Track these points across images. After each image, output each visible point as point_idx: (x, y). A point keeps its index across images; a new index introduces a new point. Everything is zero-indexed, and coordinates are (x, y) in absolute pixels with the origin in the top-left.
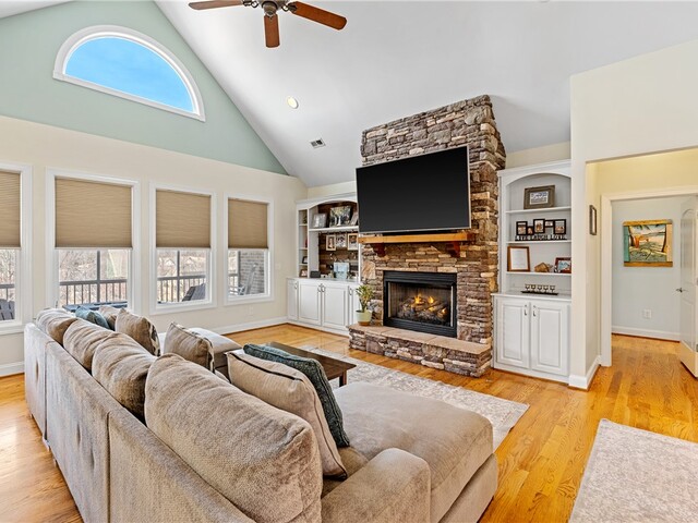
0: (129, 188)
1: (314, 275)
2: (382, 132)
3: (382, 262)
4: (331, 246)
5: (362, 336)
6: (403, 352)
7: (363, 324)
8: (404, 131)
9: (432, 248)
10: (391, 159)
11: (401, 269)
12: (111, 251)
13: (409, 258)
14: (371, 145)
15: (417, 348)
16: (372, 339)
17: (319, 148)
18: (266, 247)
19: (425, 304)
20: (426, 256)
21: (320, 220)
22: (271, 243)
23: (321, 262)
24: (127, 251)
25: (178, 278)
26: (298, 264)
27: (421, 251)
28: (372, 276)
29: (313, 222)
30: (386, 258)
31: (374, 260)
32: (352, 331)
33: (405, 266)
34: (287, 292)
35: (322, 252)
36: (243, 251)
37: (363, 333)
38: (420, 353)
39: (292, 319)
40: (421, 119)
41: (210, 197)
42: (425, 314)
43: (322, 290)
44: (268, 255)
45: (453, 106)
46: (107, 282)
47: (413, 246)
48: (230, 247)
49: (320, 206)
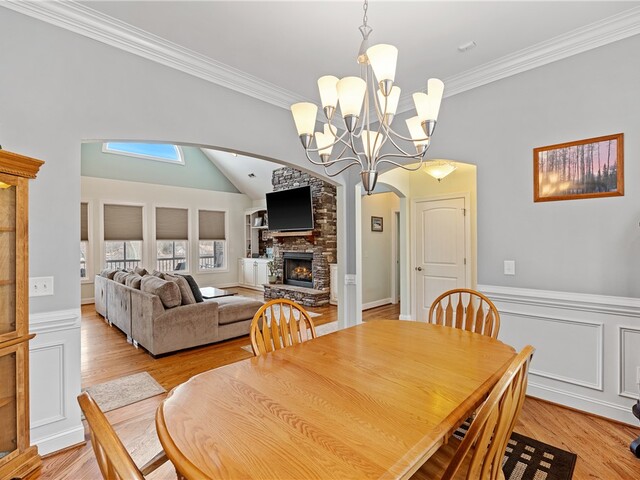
0: (141, 207)
1: (254, 256)
2: (281, 172)
3: (282, 247)
4: (265, 238)
5: (269, 290)
7: (271, 283)
9: (303, 239)
11: (290, 251)
12: (131, 242)
13: (294, 245)
14: (277, 179)
15: (293, 294)
16: (273, 291)
17: (253, 178)
18: (224, 239)
19: (302, 271)
20: (301, 243)
21: (258, 221)
22: (227, 236)
23: (260, 248)
24: (139, 242)
25: (173, 259)
26: (246, 249)
27: (299, 241)
28: (278, 256)
29: (254, 222)
30: (284, 245)
31: (279, 246)
32: (265, 287)
33: (292, 249)
34: (238, 266)
35: (261, 241)
36: (217, 241)
37: (270, 288)
38: (293, 296)
39: (240, 283)
41: (187, 210)
42: (302, 277)
43: (256, 265)
44: (224, 244)
46: (130, 261)
47: (295, 238)
48: (200, 239)
49: (259, 212)
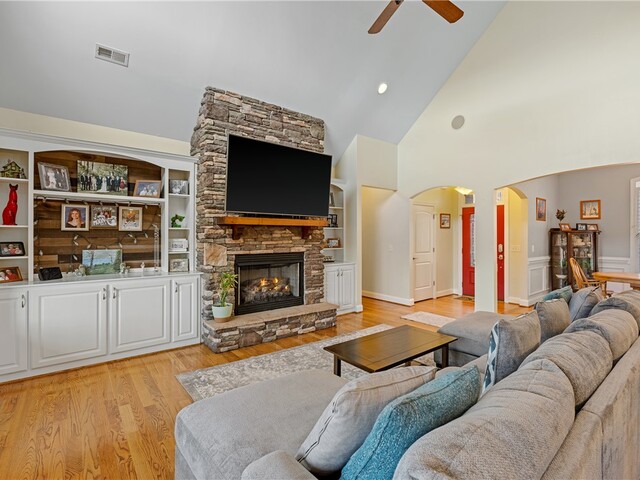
1: (50, 276)
3: (235, 245)
5: (237, 332)
6: (284, 330)
8: (262, 114)
9: (288, 231)
10: (246, 136)
11: (259, 252)
13: (267, 240)
15: (294, 321)
19: (270, 283)
20: (282, 238)
27: (277, 234)
28: (223, 262)
30: (241, 240)
31: (225, 244)
33: (262, 248)
37: (236, 328)
40: (279, 112)
43: (109, 295)
45: (303, 116)
47: (269, 229)
